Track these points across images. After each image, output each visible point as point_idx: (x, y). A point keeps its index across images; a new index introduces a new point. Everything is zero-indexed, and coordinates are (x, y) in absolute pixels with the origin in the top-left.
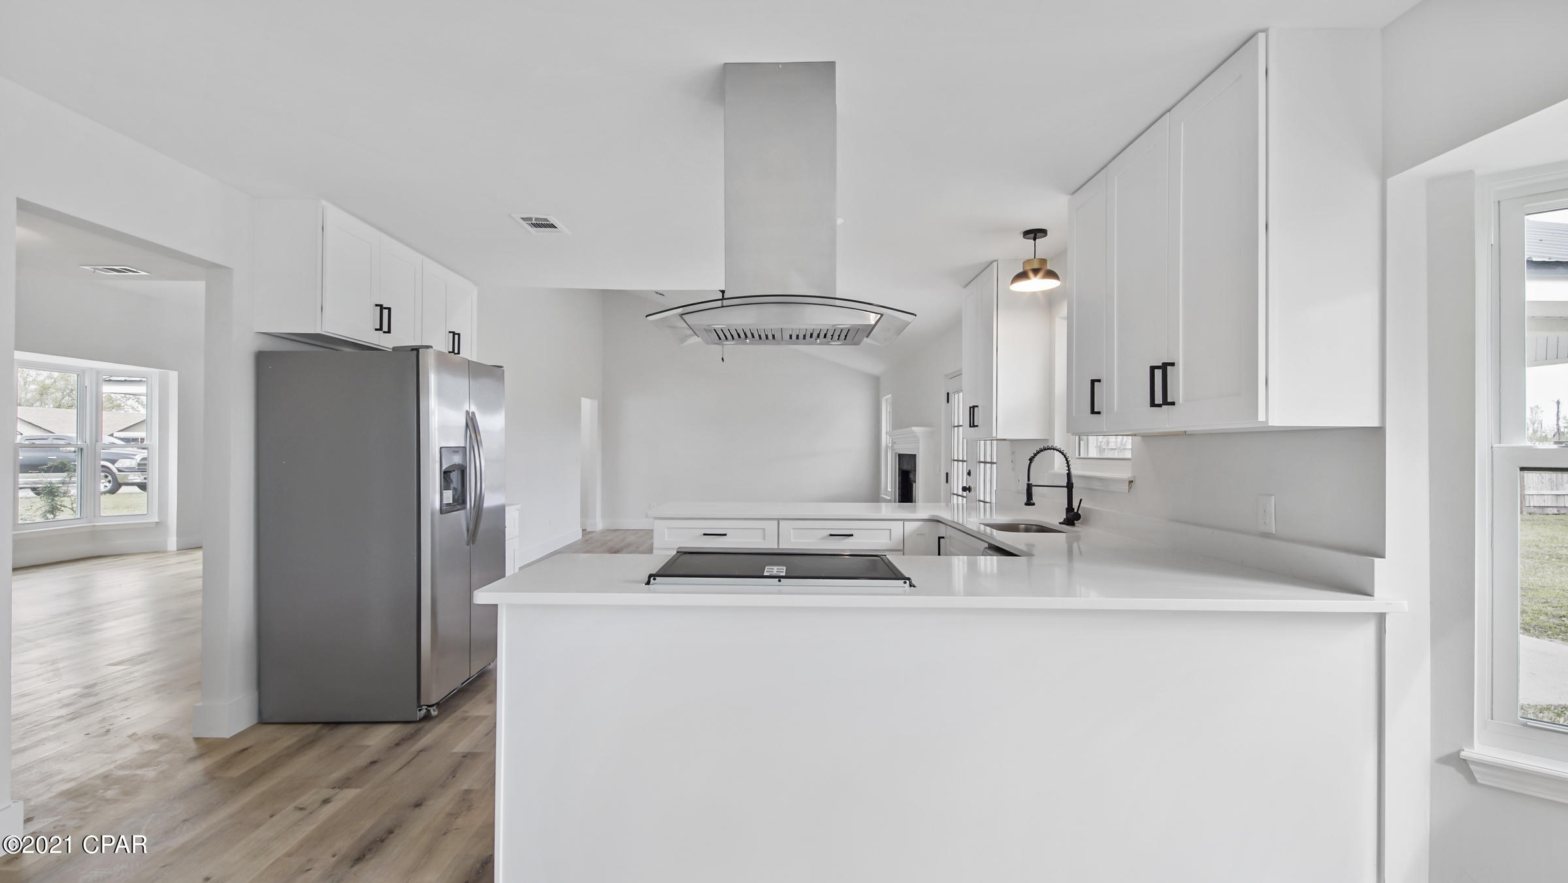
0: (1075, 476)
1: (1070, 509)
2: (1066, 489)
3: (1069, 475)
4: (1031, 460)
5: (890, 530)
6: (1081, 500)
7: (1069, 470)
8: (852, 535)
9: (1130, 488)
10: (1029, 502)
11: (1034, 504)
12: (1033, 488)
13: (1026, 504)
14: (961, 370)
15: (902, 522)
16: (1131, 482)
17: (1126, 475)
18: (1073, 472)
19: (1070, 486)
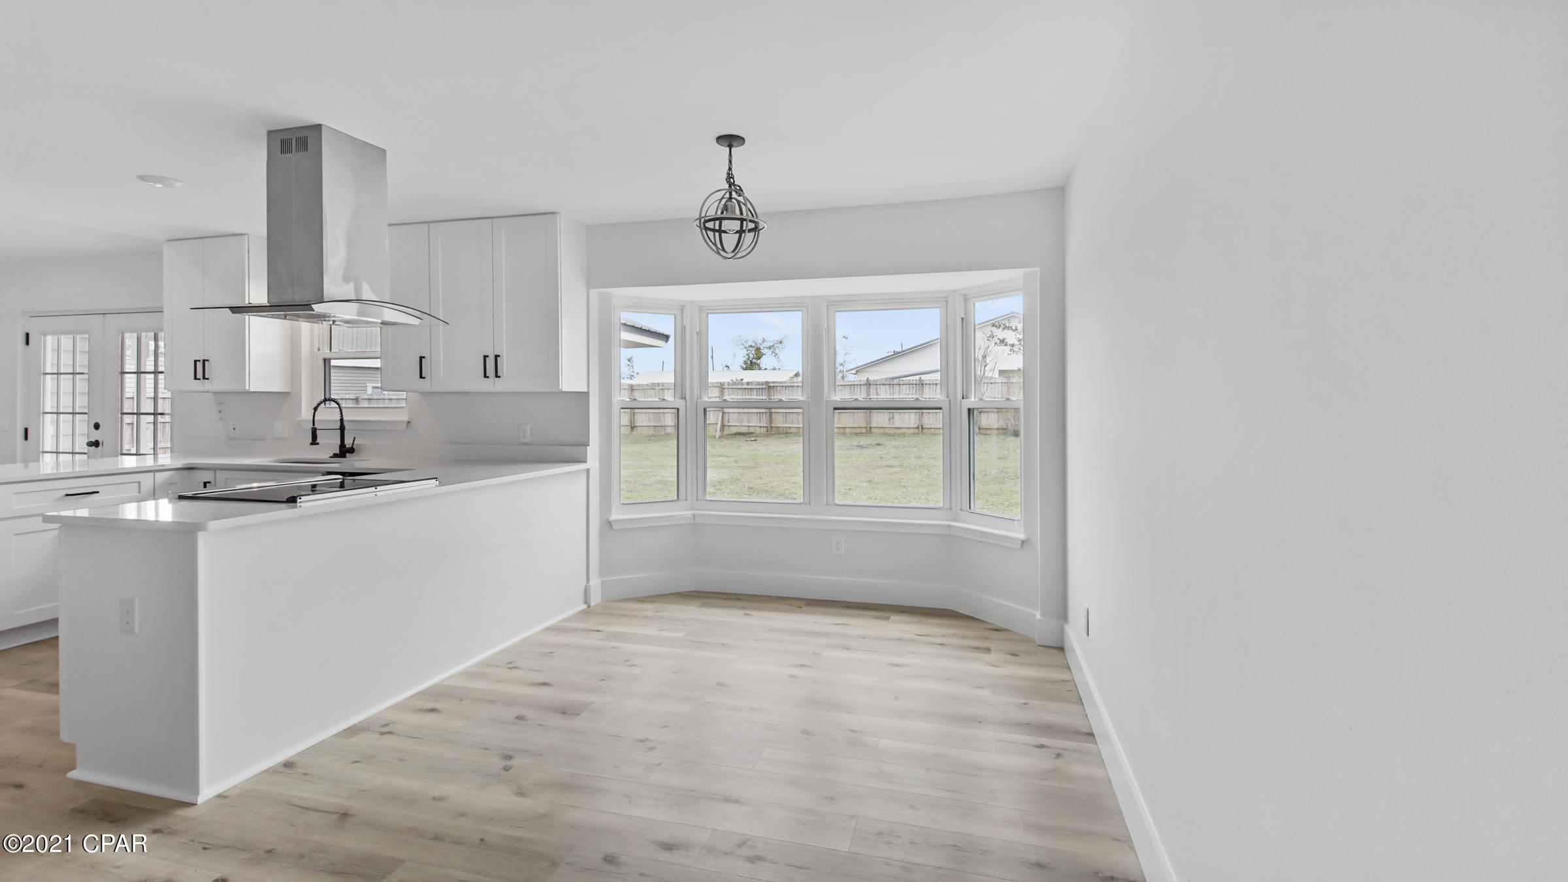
0: (347, 421)
1: (342, 445)
2: (339, 431)
3: (342, 420)
4: (315, 409)
5: (139, 482)
6: (355, 438)
7: (342, 416)
8: (98, 492)
9: (407, 426)
10: (314, 442)
11: (318, 444)
12: (317, 431)
13: (311, 444)
14: (162, 308)
15: (152, 474)
16: (409, 422)
17: (405, 418)
18: (345, 418)
19: (342, 429)
